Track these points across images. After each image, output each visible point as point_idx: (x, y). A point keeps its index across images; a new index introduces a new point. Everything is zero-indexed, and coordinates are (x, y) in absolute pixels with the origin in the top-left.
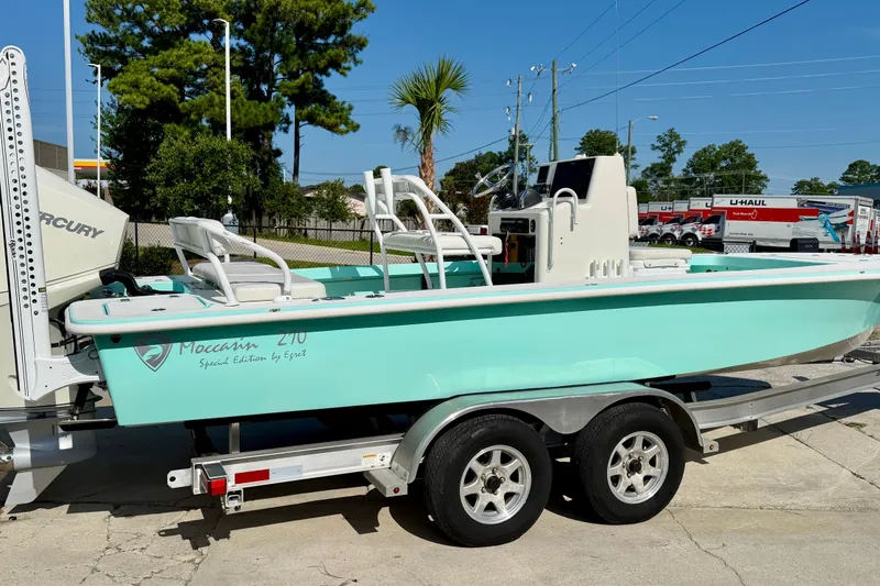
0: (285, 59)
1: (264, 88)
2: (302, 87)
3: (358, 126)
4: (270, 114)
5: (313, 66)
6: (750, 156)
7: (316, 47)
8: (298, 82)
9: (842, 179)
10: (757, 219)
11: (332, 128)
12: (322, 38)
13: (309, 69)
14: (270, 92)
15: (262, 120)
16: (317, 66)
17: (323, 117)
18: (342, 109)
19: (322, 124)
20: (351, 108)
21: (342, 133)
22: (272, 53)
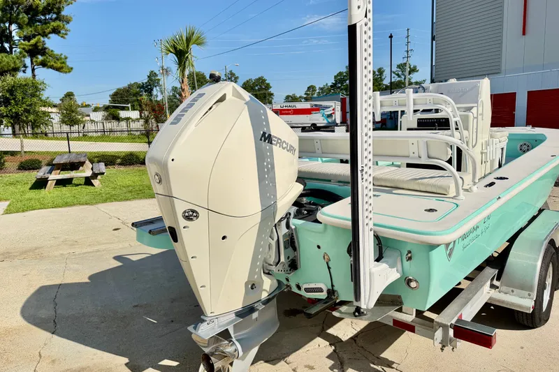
0: (20, 27)
1: (7, 45)
2: (35, 45)
3: (72, 69)
4: (17, 61)
5: (41, 32)
6: (268, 84)
7: (40, 21)
8: (33, 41)
9: (305, 94)
10: (293, 114)
11: (58, 69)
12: (43, 15)
13: (39, 34)
14: (11, 48)
15: (12, 65)
16: (45, 32)
17: (52, 63)
18: (61, 59)
19: (52, 67)
20: (66, 58)
21: (66, 72)
22: (10, 24)
